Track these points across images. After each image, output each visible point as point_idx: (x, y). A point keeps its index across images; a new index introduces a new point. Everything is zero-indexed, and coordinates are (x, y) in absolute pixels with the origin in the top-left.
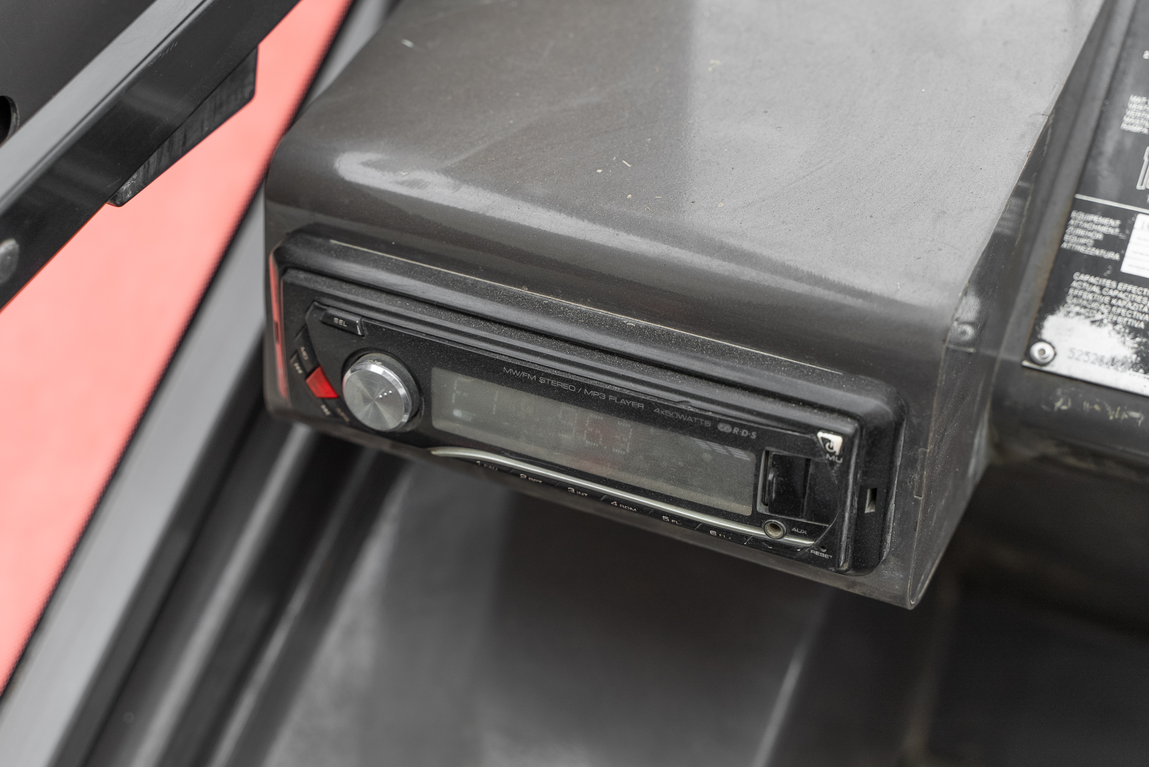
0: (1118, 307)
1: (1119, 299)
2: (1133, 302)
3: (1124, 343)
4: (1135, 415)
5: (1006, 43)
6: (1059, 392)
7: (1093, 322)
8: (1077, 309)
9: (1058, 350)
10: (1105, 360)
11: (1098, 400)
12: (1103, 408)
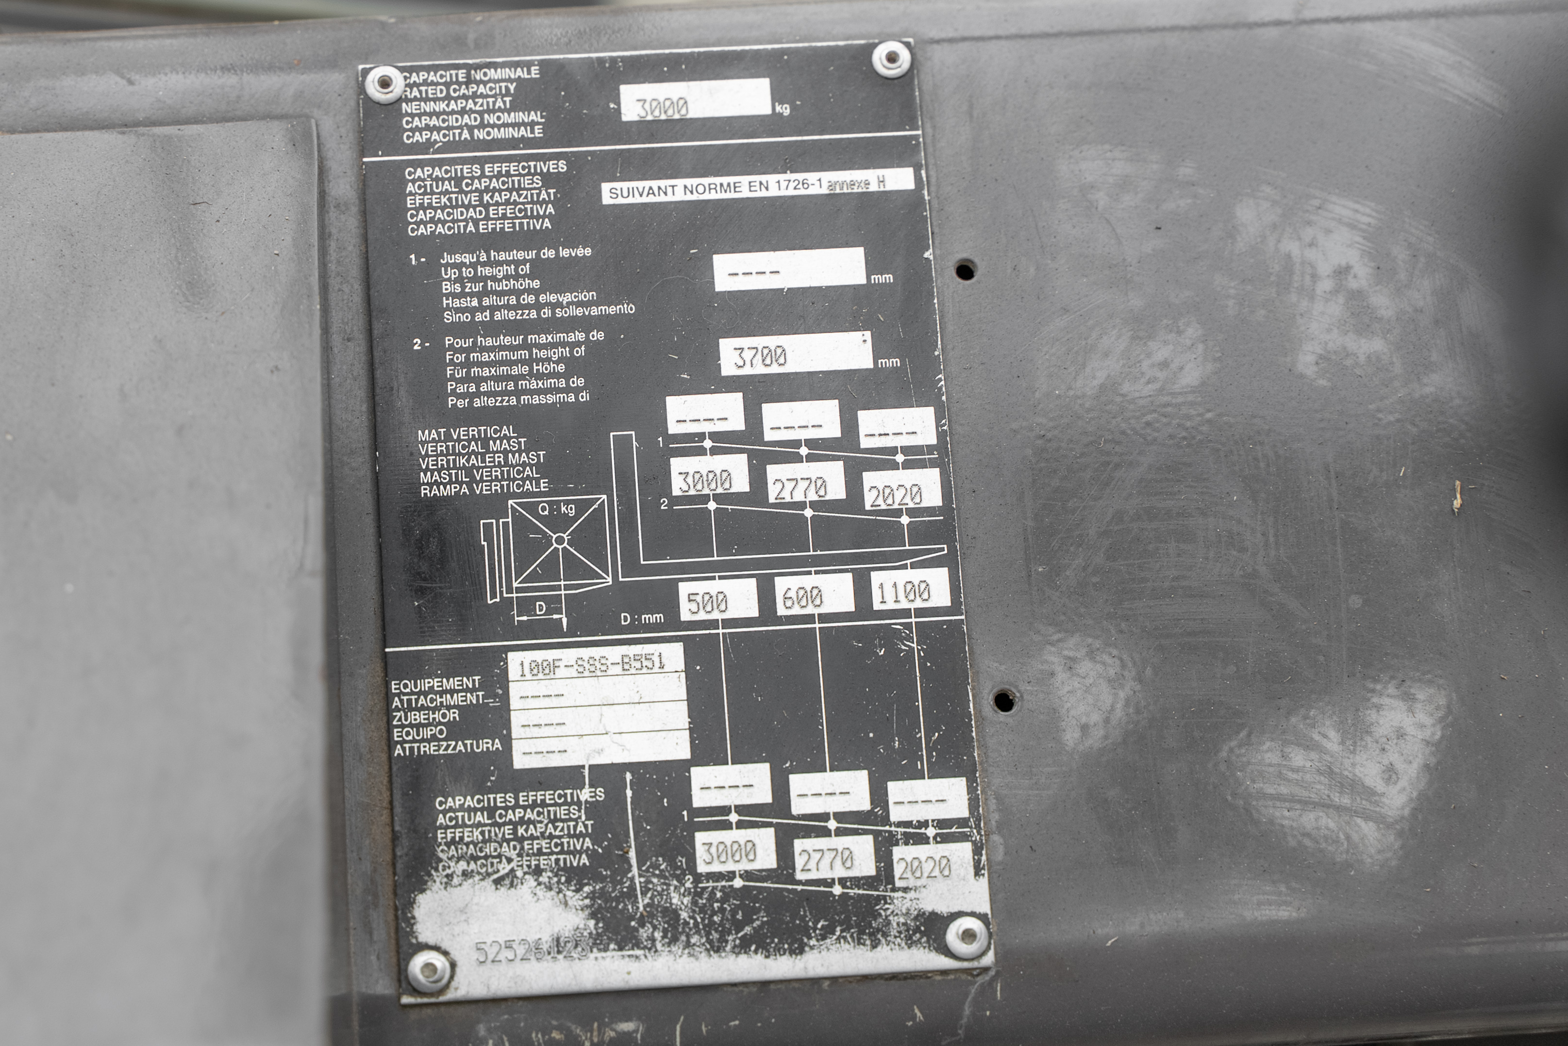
0: (532, 838)
1: (530, 822)
2: (554, 821)
3: (566, 904)
4: (627, 1026)
5: (180, 430)
6: (482, 1030)
7: (498, 882)
8: (463, 865)
9: (455, 954)
10: (545, 947)
11: (554, 1023)
12: (569, 1034)
